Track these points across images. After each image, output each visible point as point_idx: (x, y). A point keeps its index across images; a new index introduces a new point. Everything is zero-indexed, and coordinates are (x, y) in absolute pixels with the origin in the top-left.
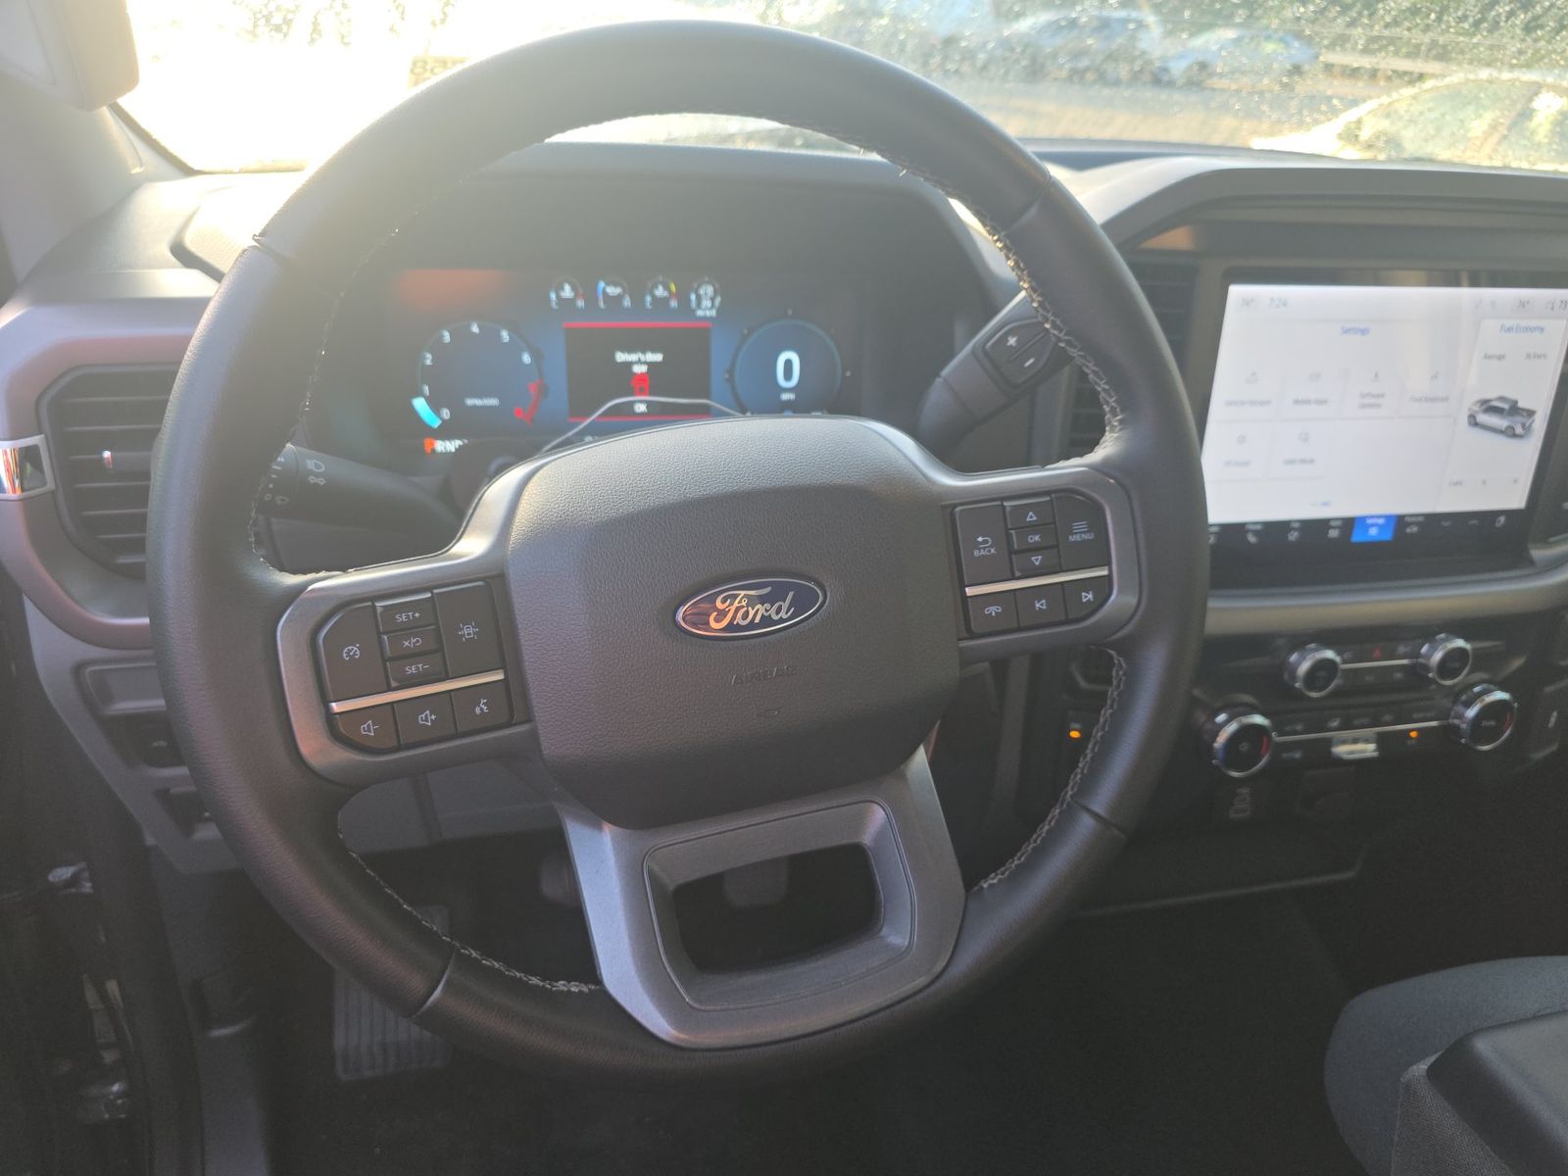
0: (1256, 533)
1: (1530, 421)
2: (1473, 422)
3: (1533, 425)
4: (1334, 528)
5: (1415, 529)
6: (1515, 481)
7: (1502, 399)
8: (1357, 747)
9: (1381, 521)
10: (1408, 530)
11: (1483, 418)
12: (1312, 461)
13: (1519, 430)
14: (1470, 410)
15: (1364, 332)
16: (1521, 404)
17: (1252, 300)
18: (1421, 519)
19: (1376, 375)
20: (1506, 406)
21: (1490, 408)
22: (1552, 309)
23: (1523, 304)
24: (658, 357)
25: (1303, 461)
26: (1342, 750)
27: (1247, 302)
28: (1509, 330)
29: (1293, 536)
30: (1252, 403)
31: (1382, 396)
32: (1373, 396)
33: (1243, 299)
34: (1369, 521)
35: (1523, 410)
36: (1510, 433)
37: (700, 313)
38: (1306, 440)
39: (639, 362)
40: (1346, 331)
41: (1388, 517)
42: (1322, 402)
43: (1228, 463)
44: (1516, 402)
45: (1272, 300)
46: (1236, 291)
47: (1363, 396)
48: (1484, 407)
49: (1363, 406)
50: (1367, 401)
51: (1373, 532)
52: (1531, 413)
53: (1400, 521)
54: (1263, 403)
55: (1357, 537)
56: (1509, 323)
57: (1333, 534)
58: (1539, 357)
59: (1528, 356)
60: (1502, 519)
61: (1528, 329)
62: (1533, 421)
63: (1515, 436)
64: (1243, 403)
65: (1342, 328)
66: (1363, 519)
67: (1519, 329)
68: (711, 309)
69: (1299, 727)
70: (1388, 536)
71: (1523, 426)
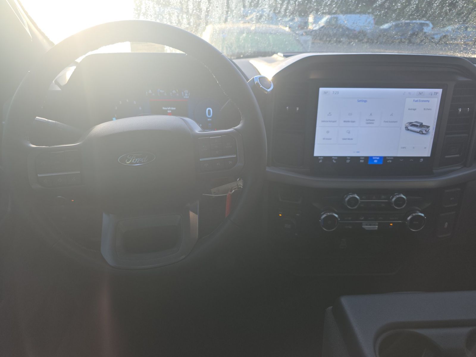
0: (335, 160)
1: (428, 129)
2: (407, 129)
3: (429, 131)
4: (362, 159)
5: (390, 161)
6: (425, 148)
7: (416, 122)
8: (371, 226)
9: (378, 158)
10: (388, 162)
11: (410, 128)
12: (352, 139)
13: (424, 132)
14: (405, 125)
15: (365, 101)
16: (423, 124)
17: (327, 92)
18: (392, 158)
19: (371, 114)
20: (419, 125)
21: (413, 125)
22: (432, 95)
23: (420, 93)
24: (174, 109)
25: (349, 139)
26: (366, 227)
27: (325, 93)
28: (417, 101)
29: (348, 161)
30: (330, 121)
31: (374, 120)
32: (371, 120)
33: (324, 92)
34: (374, 158)
35: (425, 126)
36: (421, 133)
37: (185, 97)
38: (349, 133)
39: (169, 110)
40: (359, 101)
41: (381, 157)
42: (354, 122)
43: (324, 139)
44: (422, 123)
45: (334, 92)
46: (322, 90)
47: (367, 120)
48: (410, 125)
49: (368, 123)
50: (369, 122)
51: (376, 161)
52: (428, 127)
53: (384, 159)
54: (334, 122)
55: (370, 163)
56: (416, 99)
57: (362, 161)
58: (429, 109)
59: (425, 109)
60: (422, 160)
61: (423, 101)
62: (429, 129)
63: (423, 134)
64: (327, 121)
65: (358, 100)
66: (372, 157)
67: (420, 101)
68: (187, 96)
69: (350, 218)
70: (381, 163)
71: (426, 131)
